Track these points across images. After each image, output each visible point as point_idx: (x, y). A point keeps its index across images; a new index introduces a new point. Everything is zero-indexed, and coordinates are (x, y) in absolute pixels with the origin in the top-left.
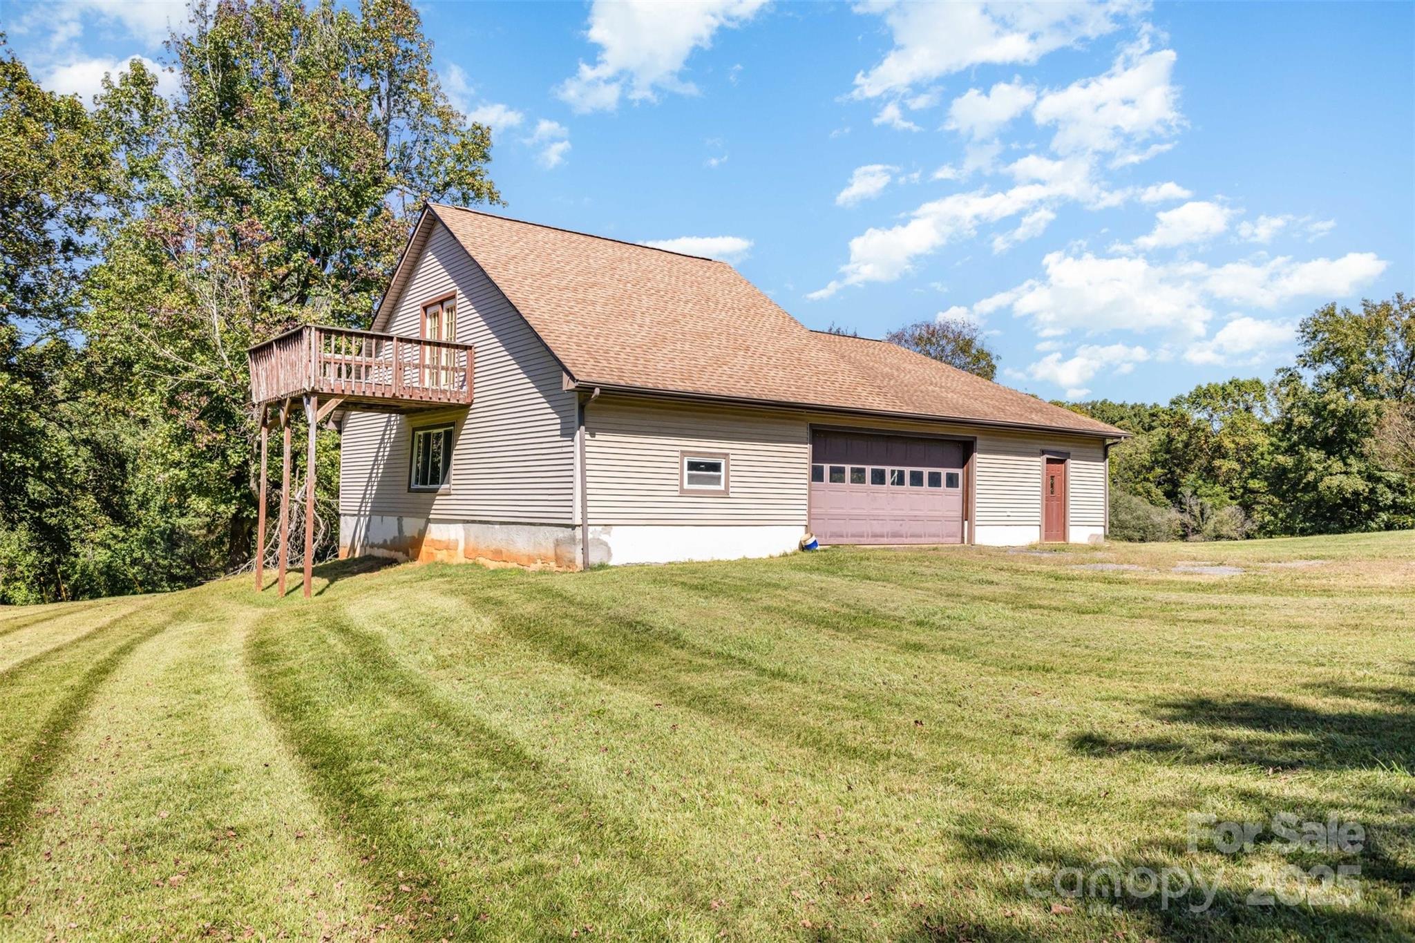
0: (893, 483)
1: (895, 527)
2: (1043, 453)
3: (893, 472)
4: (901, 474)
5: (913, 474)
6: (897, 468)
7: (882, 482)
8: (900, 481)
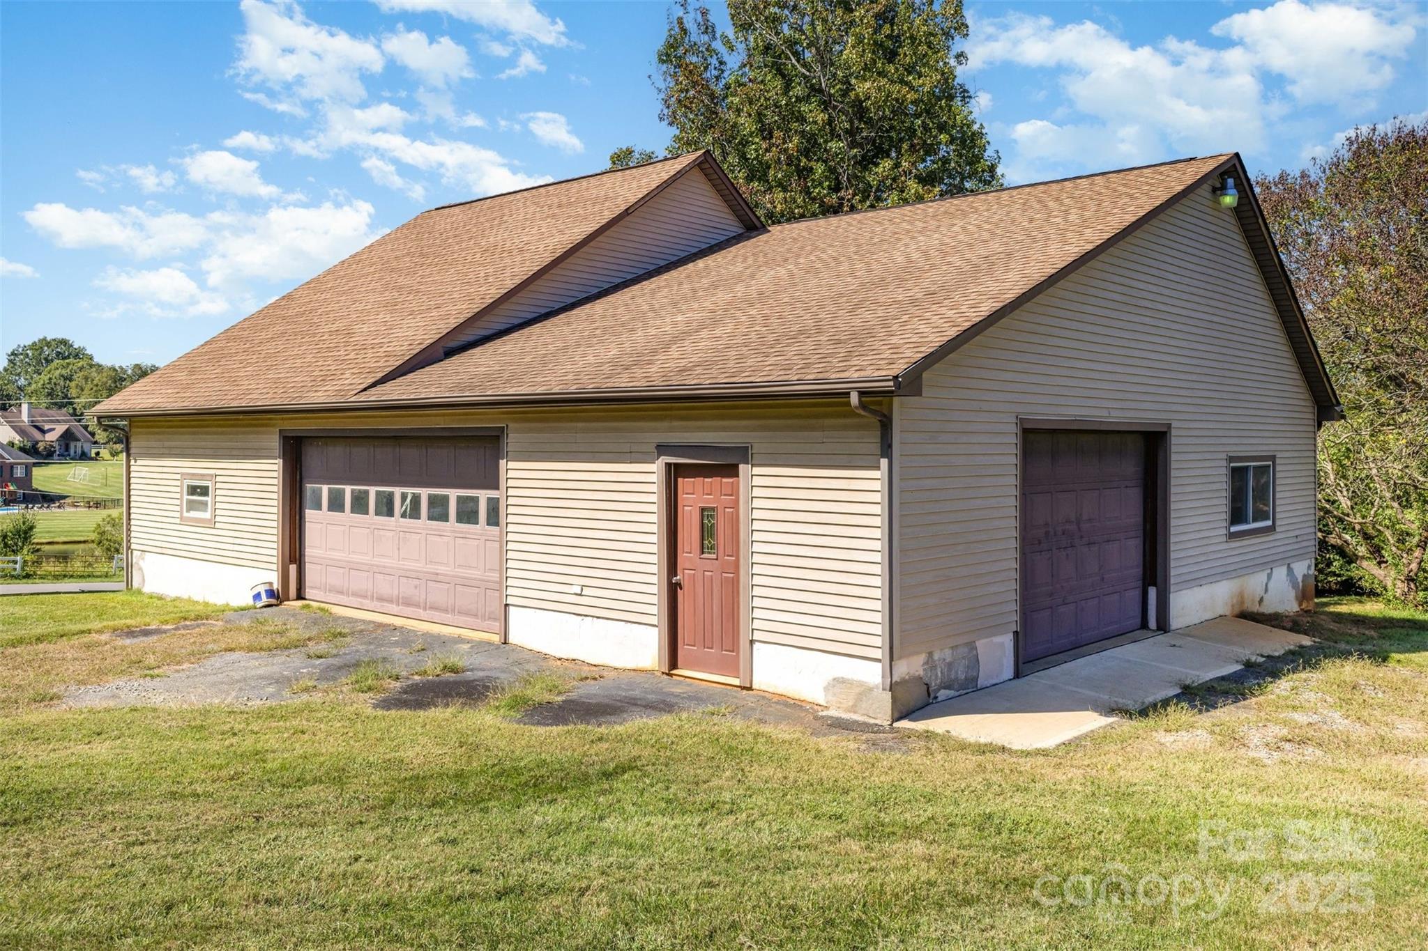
0: (404, 515)
1: (407, 589)
2: (662, 449)
3: (404, 497)
4: (416, 500)
5: (433, 501)
6: (410, 491)
7: (390, 513)
8: (414, 512)
